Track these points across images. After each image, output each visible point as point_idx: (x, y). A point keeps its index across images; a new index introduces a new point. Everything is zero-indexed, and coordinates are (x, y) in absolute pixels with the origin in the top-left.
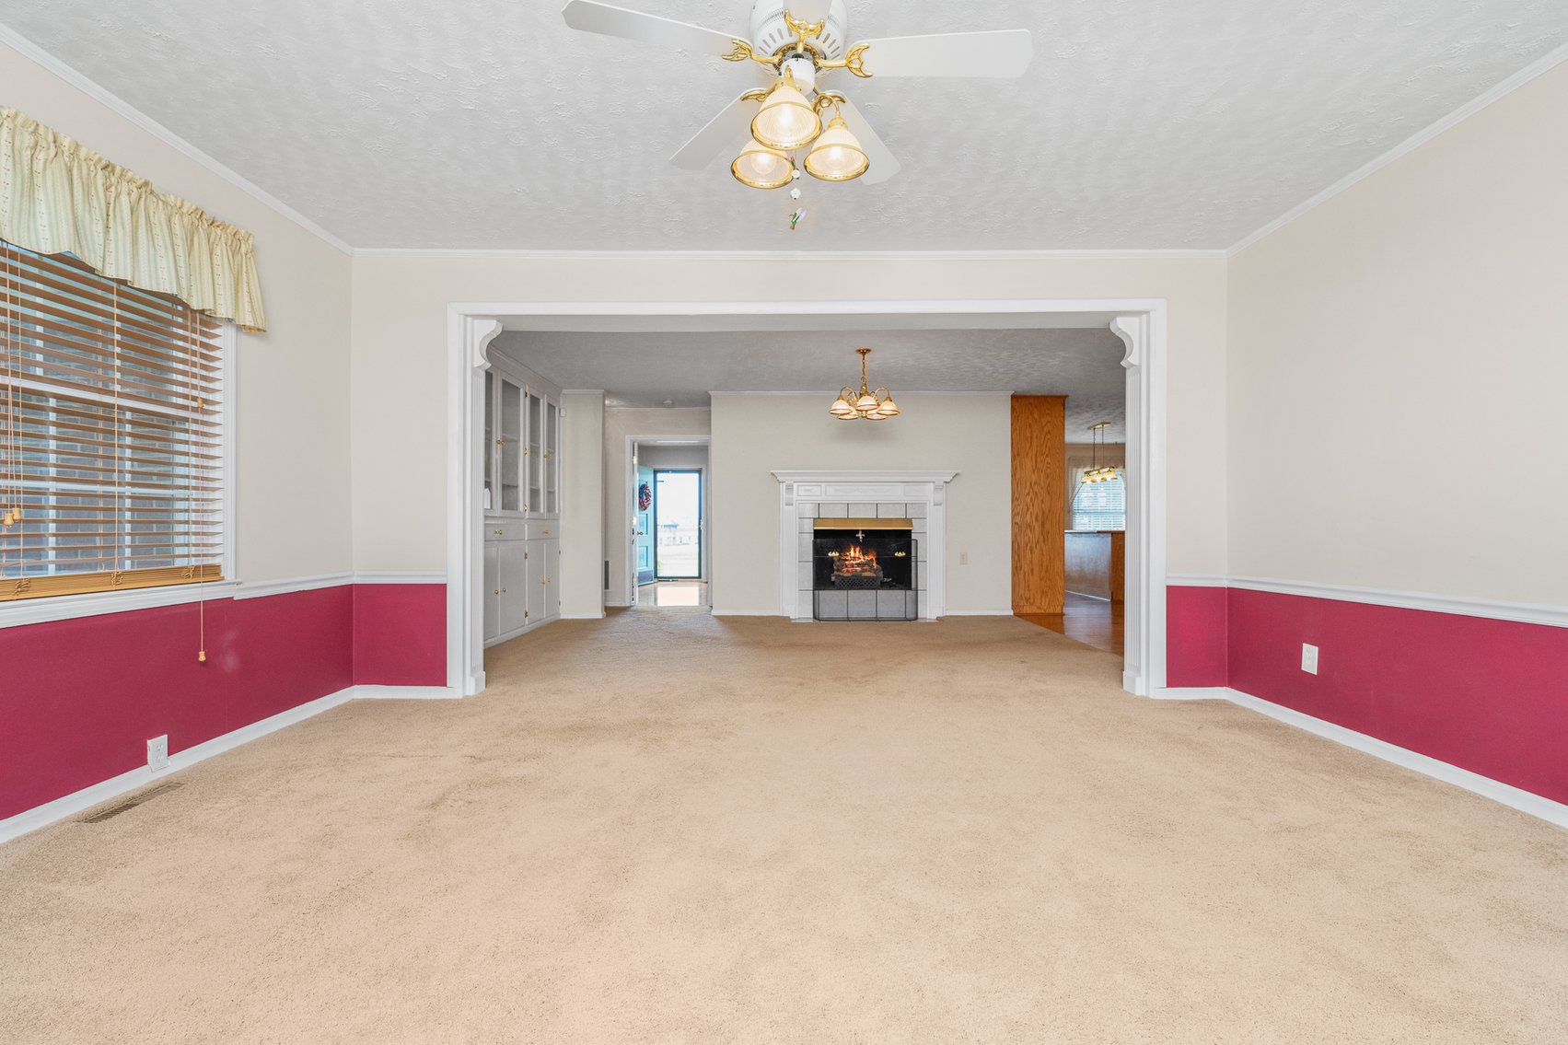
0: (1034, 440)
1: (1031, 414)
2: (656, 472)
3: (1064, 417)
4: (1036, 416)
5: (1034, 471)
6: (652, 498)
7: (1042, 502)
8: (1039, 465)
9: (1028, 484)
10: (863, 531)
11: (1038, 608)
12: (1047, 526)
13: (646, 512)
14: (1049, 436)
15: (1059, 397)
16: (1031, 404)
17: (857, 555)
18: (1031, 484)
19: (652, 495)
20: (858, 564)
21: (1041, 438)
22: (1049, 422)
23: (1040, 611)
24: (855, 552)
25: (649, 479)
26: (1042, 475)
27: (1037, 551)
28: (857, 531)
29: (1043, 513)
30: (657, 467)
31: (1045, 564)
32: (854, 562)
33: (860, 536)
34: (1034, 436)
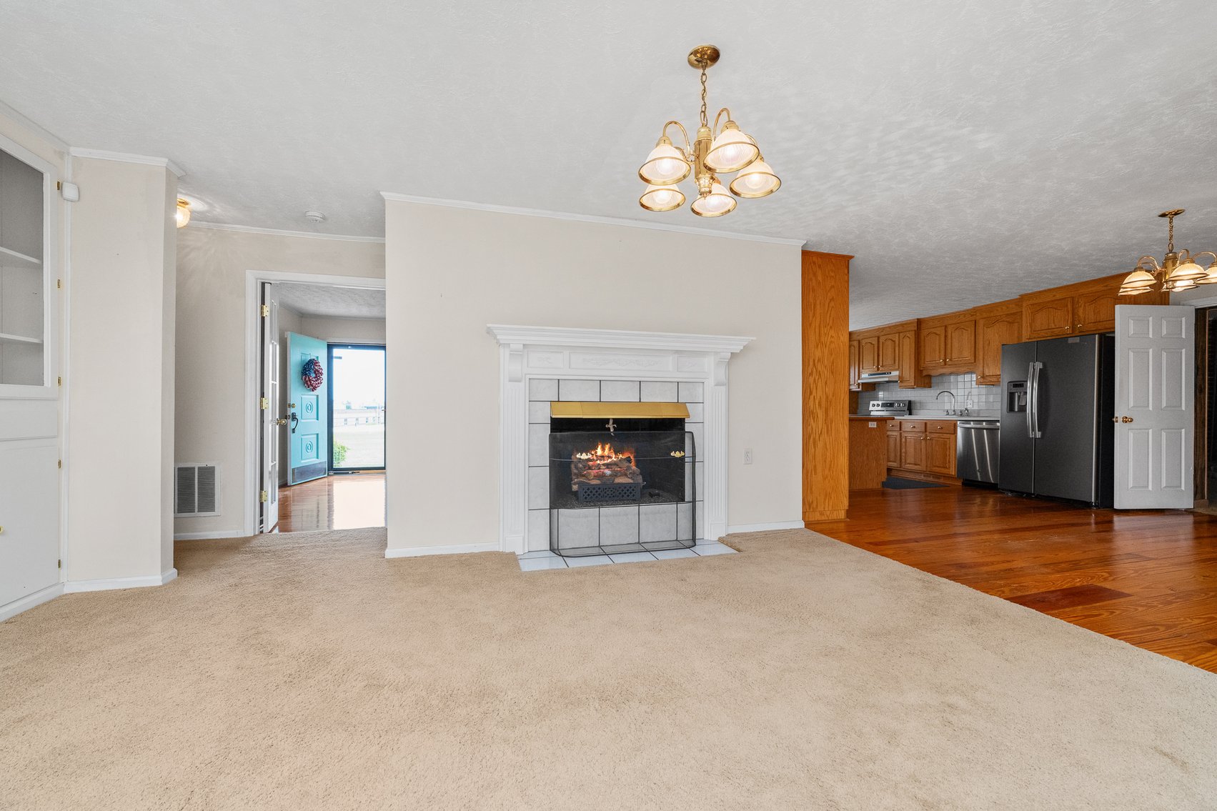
0: (818, 307)
1: (815, 274)
2: (330, 347)
3: (848, 282)
4: (820, 278)
5: (817, 346)
6: (325, 377)
7: (826, 383)
8: (822, 339)
9: (811, 363)
10: (615, 421)
11: (822, 514)
12: (831, 413)
13: (316, 392)
14: (832, 304)
15: (843, 256)
16: (814, 263)
17: (606, 452)
18: (814, 361)
19: (325, 372)
20: (608, 466)
21: (824, 305)
22: (833, 287)
23: (823, 518)
24: (603, 449)
25: (320, 355)
26: (826, 352)
27: (820, 445)
28: (607, 421)
29: (827, 397)
30: (332, 340)
31: (828, 460)
32: (602, 462)
33: (611, 426)
34: (818, 302)
